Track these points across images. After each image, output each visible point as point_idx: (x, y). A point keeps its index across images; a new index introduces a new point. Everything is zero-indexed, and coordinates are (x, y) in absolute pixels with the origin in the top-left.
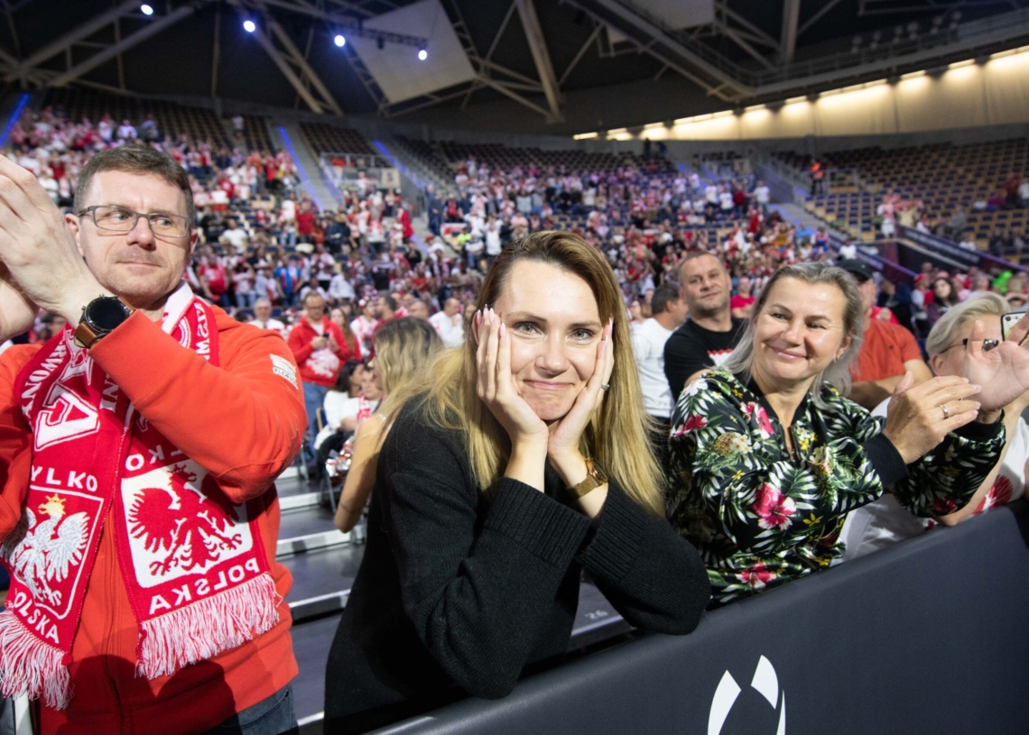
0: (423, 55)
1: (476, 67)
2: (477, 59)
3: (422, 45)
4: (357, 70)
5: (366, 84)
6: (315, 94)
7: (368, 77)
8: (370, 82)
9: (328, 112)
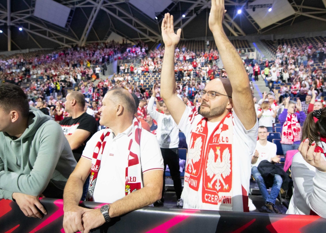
0: (270, 10)
1: (295, 9)
2: (296, 6)
3: (270, 6)
4: (249, 20)
5: (253, 24)
6: (236, 30)
7: (253, 21)
8: (254, 23)
9: (239, 35)
